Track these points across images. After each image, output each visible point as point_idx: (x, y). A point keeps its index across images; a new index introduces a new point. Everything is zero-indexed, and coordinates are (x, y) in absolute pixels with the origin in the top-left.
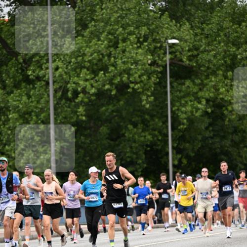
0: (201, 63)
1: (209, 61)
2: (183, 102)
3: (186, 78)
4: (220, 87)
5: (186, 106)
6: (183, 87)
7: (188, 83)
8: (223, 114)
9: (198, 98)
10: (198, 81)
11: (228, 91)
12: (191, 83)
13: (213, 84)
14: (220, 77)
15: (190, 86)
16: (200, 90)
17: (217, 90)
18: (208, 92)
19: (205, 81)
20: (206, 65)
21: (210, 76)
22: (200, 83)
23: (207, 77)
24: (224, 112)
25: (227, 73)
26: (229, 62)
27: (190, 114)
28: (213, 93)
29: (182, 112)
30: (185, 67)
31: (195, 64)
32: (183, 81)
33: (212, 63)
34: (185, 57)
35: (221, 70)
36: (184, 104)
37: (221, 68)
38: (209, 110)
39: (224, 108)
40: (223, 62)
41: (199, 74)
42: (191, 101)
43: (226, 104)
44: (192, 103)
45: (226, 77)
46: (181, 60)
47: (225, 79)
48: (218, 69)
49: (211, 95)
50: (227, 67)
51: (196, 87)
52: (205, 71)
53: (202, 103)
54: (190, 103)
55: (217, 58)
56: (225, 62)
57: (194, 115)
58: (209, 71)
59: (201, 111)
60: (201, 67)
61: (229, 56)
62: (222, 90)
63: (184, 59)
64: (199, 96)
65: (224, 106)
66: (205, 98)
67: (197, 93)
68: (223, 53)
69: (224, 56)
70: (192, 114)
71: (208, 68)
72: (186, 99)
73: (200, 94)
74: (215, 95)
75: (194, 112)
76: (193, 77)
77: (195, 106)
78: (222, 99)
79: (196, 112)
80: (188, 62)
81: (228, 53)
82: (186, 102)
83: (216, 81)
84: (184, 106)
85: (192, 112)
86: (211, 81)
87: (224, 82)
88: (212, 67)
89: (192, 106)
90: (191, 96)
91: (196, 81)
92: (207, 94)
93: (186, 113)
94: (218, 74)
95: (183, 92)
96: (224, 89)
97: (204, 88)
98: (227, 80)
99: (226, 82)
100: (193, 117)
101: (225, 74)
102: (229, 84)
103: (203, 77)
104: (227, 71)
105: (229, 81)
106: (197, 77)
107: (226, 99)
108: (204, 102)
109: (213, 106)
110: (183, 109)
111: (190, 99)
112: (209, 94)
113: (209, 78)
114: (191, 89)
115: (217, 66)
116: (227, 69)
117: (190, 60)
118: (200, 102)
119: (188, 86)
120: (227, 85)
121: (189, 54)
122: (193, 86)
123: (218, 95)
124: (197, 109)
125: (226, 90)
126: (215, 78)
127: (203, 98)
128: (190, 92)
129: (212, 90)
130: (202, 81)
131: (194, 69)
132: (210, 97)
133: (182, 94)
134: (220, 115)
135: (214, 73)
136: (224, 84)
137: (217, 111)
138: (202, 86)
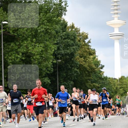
0: (19, 34)
1: (24, 33)
2: (10, 54)
3: (12, 42)
4: (29, 46)
5: (11, 56)
6: (10, 46)
7: (12, 44)
8: (31, 60)
9: (18, 52)
10: (18, 43)
11: (33, 49)
12: (14, 44)
13: (26, 45)
14: (29, 41)
15: (14, 46)
16: (19, 48)
17: (28, 48)
18: (23, 49)
19: (21, 43)
20: (22, 35)
21: (24, 41)
22: (19, 44)
23: (23, 41)
24: (32, 60)
25: (33, 39)
26: (34, 34)
27: (14, 60)
28: (26, 49)
29: (9, 59)
30: (11, 36)
31: (16, 35)
32: (10, 43)
33: (25, 34)
34: (11, 31)
35: (30, 37)
36: (10, 55)
37: (30, 36)
38: (24, 58)
39: (31, 57)
40: (31, 33)
41: (18, 40)
42: (14, 54)
43: (32, 55)
44: (15, 55)
45: (32, 41)
46: (9, 32)
47: (32, 42)
48: (28, 37)
49: (24, 50)
50: (33, 36)
51: (17, 47)
52: (21, 38)
53: (20, 54)
54: (13, 55)
55: (27, 31)
56: (32, 33)
57: (16, 61)
58: (23, 38)
59: (19, 59)
60: (20, 36)
61: (34, 30)
62: (30, 48)
63: (11, 32)
64: (18, 51)
65: (31, 56)
66: (21, 52)
67: (17, 49)
68: (31, 29)
69: (31, 30)
70: (15, 61)
71: (23, 37)
72: (11, 53)
73: (19, 50)
74: (26, 50)
75: (16, 59)
76: (15, 41)
77: (16, 56)
78: (30, 53)
79: (17, 59)
80: (12, 33)
81: (33, 29)
82: (12, 54)
83: (27, 43)
84: (10, 56)
85: (14, 59)
86: (24, 43)
87: (31, 44)
88: (25, 36)
89: (15, 56)
90: (14, 51)
91: (17, 43)
92: (22, 50)
93: (11, 60)
94: (28, 40)
95: (10, 49)
96: (31, 47)
97: (21, 47)
98: (33, 43)
99: (32, 44)
100: (15, 62)
101: (32, 40)
102: (34, 45)
103: (21, 42)
104: (33, 38)
105: (34, 43)
106: (17, 41)
107: (32, 53)
108: (21, 54)
109: (25, 56)
110: (10, 58)
111: (14, 52)
112: (23, 50)
113: (23, 42)
114: (14, 48)
115: (27, 36)
116: (32, 37)
117: (14, 32)
118: (19, 54)
119: (13, 46)
120: (32, 46)
121: (13, 29)
122: (15, 46)
123: (28, 50)
124: (17, 58)
125: (32, 48)
126: (26, 42)
127: (20, 52)
128: (13, 49)
129: (25, 48)
130: (20, 43)
131: (16, 37)
132: (24, 52)
133: (9, 50)
134: (29, 61)
135: (26, 39)
136: (31, 45)
137: (28, 59)
138: (20, 46)
